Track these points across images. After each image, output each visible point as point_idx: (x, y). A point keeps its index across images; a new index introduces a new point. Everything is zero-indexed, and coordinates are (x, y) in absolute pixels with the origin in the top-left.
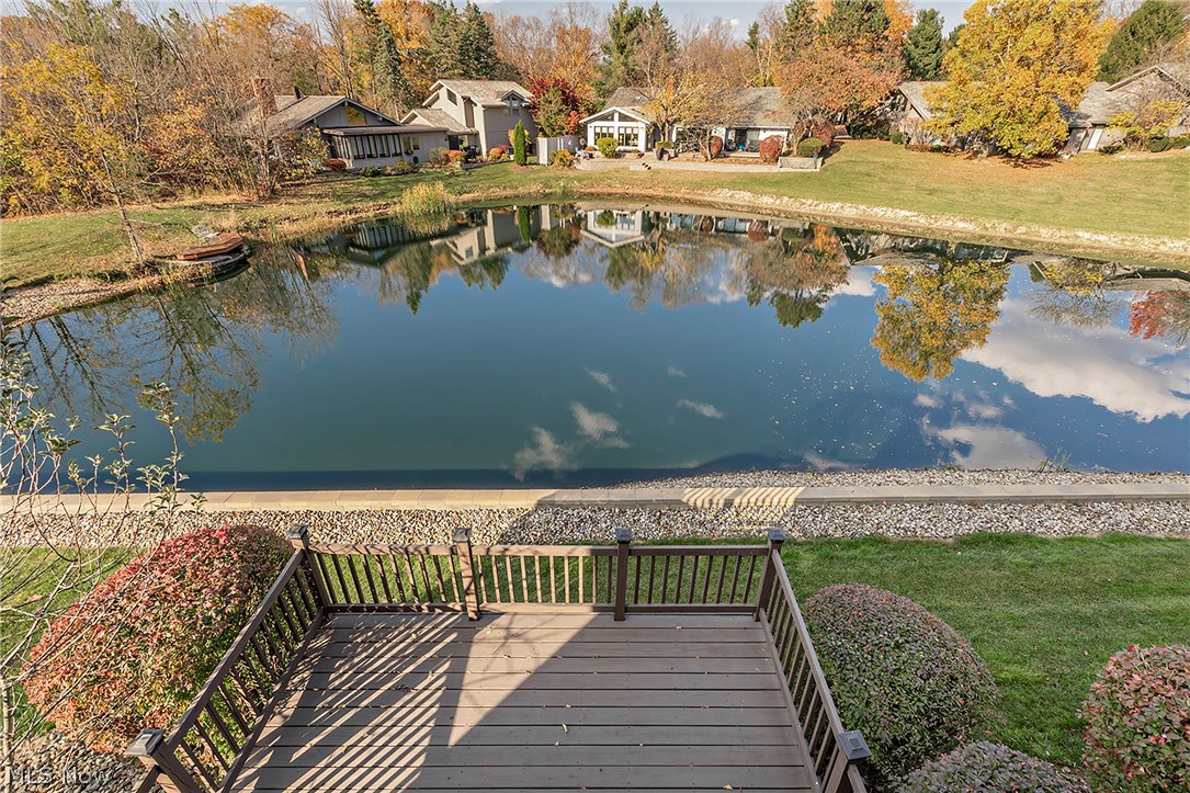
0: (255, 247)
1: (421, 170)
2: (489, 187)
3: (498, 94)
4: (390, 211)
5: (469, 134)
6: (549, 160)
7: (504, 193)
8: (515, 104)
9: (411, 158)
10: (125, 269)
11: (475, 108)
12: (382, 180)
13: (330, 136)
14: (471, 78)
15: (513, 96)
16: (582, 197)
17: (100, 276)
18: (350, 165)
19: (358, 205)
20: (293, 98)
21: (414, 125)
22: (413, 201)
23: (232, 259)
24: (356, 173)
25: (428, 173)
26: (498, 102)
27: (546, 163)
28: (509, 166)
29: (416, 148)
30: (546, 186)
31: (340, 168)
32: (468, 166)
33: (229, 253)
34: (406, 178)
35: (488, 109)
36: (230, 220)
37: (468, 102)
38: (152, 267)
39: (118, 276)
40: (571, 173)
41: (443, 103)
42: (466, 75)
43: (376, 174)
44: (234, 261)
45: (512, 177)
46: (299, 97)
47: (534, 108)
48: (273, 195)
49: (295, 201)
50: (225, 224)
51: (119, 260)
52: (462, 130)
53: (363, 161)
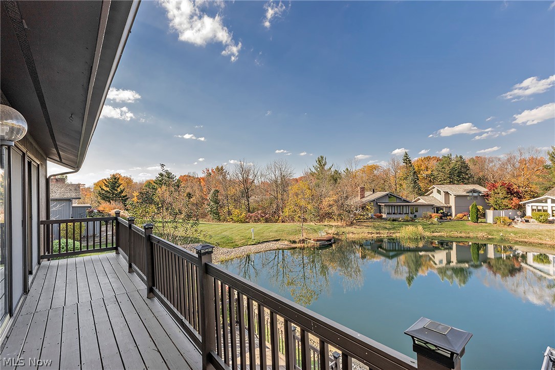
0: (336, 241)
1: (416, 220)
2: (451, 231)
3: (465, 190)
4: (394, 236)
5: (446, 207)
6: (493, 221)
7: (460, 235)
8: (476, 194)
9: (413, 215)
10: (297, 241)
11: (450, 196)
12: (396, 223)
13: (380, 205)
14: (454, 184)
15: (474, 191)
16: (516, 243)
17: (290, 241)
18: (384, 216)
19: (382, 231)
20: (372, 193)
21: (419, 203)
22: (405, 233)
23: (327, 243)
24: (385, 219)
25: (419, 222)
26: (464, 194)
27: (492, 222)
28: (467, 223)
29: (417, 211)
30: (489, 234)
31: (381, 217)
32: (442, 220)
33: (326, 241)
34: (407, 223)
35: (457, 197)
36: (332, 231)
37: (447, 194)
38: (303, 241)
39: (294, 242)
40: (509, 229)
41: (435, 194)
42: (451, 183)
43: (394, 220)
44: (327, 244)
45: (466, 227)
46: (373, 192)
47: (488, 196)
48: (352, 224)
49: (358, 227)
50: (330, 231)
51: (297, 238)
52: (442, 205)
53: (391, 215)
